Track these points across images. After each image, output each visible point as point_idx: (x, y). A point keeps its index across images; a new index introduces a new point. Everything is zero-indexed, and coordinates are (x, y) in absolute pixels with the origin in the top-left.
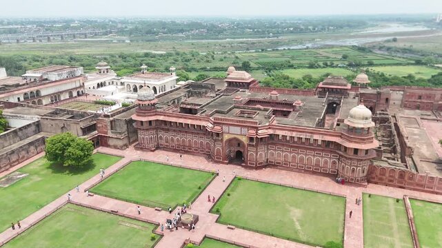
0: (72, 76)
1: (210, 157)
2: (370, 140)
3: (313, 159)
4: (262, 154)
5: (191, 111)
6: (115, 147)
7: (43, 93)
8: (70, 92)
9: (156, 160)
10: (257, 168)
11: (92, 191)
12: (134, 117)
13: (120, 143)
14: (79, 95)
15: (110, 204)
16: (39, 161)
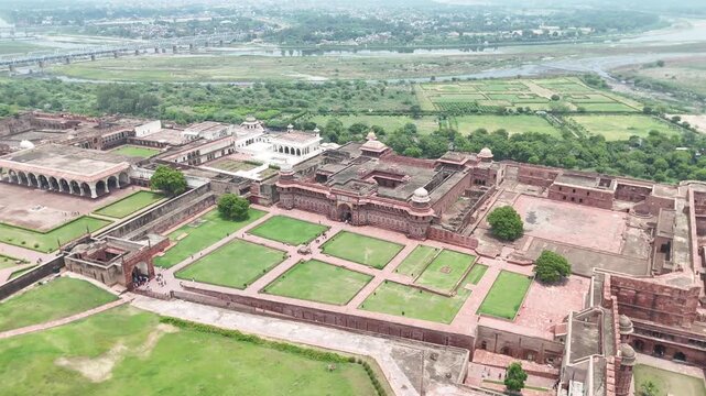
0: (224, 135)
1: (329, 216)
2: (427, 211)
3: (396, 221)
4: (362, 216)
5: (322, 178)
6: (264, 205)
7: (202, 153)
8: (223, 150)
9: (290, 215)
10: (359, 226)
11: (250, 232)
12: (278, 184)
13: (266, 202)
14: (230, 153)
15: (260, 240)
16: (211, 211)
